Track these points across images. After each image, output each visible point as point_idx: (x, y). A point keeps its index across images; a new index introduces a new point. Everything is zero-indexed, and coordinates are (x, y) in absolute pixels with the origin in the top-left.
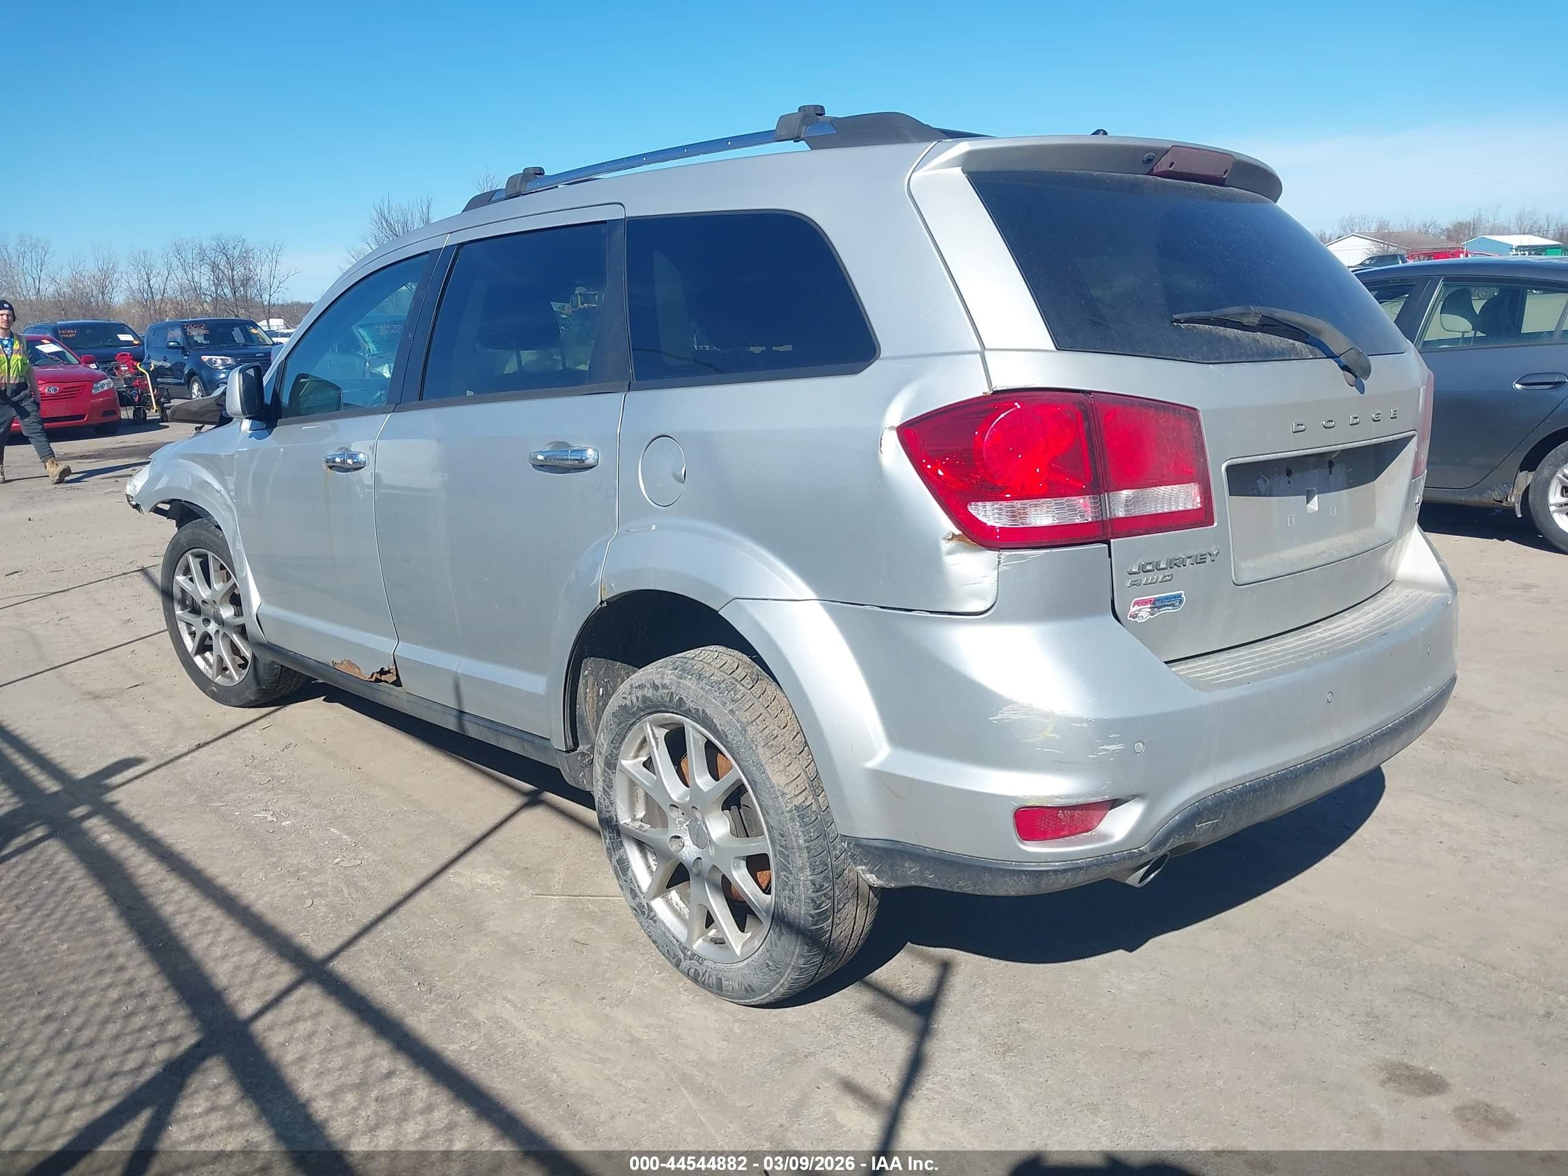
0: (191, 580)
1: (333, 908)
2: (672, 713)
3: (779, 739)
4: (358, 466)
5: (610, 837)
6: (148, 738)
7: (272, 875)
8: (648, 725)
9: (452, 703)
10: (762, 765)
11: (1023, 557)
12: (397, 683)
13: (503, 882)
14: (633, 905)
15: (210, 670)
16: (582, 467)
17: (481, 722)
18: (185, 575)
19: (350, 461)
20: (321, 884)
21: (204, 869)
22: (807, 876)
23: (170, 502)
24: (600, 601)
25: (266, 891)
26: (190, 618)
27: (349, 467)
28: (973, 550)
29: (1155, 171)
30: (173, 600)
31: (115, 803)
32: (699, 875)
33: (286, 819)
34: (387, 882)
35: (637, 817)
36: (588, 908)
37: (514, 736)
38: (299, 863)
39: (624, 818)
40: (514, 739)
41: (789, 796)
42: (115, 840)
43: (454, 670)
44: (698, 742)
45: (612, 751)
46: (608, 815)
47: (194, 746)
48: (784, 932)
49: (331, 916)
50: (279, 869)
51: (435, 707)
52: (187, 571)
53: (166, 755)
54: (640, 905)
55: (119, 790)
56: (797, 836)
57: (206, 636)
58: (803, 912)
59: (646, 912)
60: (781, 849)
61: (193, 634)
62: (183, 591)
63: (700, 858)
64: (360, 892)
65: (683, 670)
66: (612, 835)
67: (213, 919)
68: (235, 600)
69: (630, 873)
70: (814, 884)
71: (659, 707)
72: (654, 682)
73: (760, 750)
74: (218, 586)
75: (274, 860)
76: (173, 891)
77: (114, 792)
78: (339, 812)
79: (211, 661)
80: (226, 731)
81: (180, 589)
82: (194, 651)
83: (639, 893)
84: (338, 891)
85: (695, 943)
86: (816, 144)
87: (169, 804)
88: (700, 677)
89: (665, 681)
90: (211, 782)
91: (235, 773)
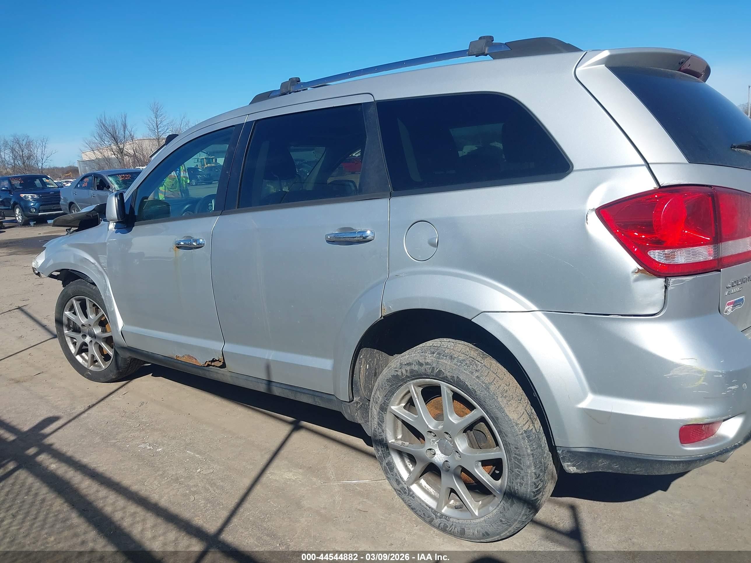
0: (75, 313)
1: (207, 500)
2: (431, 379)
3: (508, 392)
4: (200, 246)
5: (382, 451)
6: (57, 404)
7: (163, 482)
8: (412, 386)
9: (264, 376)
10: (502, 408)
11: (682, 281)
12: (224, 366)
13: (300, 477)
14: (398, 488)
15: (86, 363)
16: (365, 240)
17: (284, 387)
18: (69, 311)
19: (194, 244)
20: (194, 485)
21: (120, 482)
22: (532, 470)
23: (61, 271)
24: (381, 316)
25: (163, 493)
26: (73, 334)
27: (194, 246)
28: (650, 279)
29: (682, 69)
30: (62, 325)
31: (51, 445)
32: (447, 471)
33: (158, 448)
34: (233, 482)
35: (398, 438)
36: (357, 489)
37: (308, 394)
38: (177, 474)
39: (391, 440)
40: (308, 395)
41: (520, 425)
42: (59, 467)
43: (266, 358)
44: (449, 395)
45: (385, 401)
46: (381, 438)
47: (86, 407)
48: (515, 502)
49: (208, 505)
50: (166, 478)
51: (251, 379)
52: (72, 308)
53: (72, 413)
54: (403, 488)
55: (51, 436)
56: (526, 448)
57: (85, 344)
58: (529, 490)
59: (407, 492)
60: (516, 456)
61: (75, 344)
62: (69, 319)
63: (447, 461)
64: (220, 489)
65: (439, 354)
66: (383, 449)
67: (138, 513)
68: (103, 323)
69: (395, 470)
70: (536, 475)
71: (422, 376)
72: (419, 361)
73: (500, 399)
74: (92, 316)
75: (161, 473)
76: (106, 497)
77: (49, 438)
78: (188, 441)
79: (87, 358)
80: (102, 397)
81: (67, 319)
82: (76, 353)
83: (402, 482)
84: (207, 490)
85: (443, 509)
86: (496, 56)
87: (84, 443)
88: (452, 358)
89: (427, 361)
90: (105, 428)
91: (117, 421)
